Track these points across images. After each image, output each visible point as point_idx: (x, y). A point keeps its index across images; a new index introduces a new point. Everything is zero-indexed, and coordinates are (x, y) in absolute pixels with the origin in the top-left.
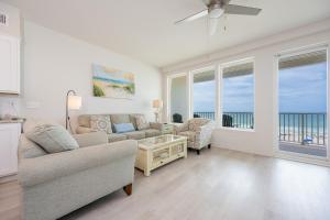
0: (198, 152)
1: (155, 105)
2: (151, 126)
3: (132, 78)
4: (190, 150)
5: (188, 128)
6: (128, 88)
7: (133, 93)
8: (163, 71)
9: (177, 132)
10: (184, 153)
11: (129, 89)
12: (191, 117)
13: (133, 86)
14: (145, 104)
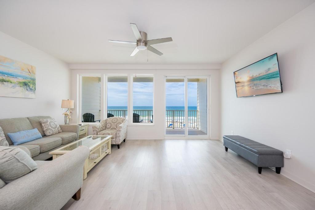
0: (118, 146)
1: (64, 104)
2: (63, 129)
3: (31, 71)
4: (113, 146)
5: (105, 127)
6: (25, 84)
7: (33, 90)
8: (71, 68)
9: (97, 133)
10: (109, 151)
11: (28, 84)
13: (33, 81)
14: (50, 104)
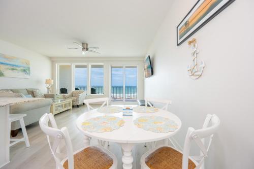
0: (78, 106)
1: (47, 82)
3: (28, 63)
4: (73, 106)
5: (72, 96)
6: (24, 71)
7: (29, 74)
8: (53, 60)
10: (71, 107)
11: (26, 71)
12: (73, 89)
13: (29, 69)
14: (38, 82)
